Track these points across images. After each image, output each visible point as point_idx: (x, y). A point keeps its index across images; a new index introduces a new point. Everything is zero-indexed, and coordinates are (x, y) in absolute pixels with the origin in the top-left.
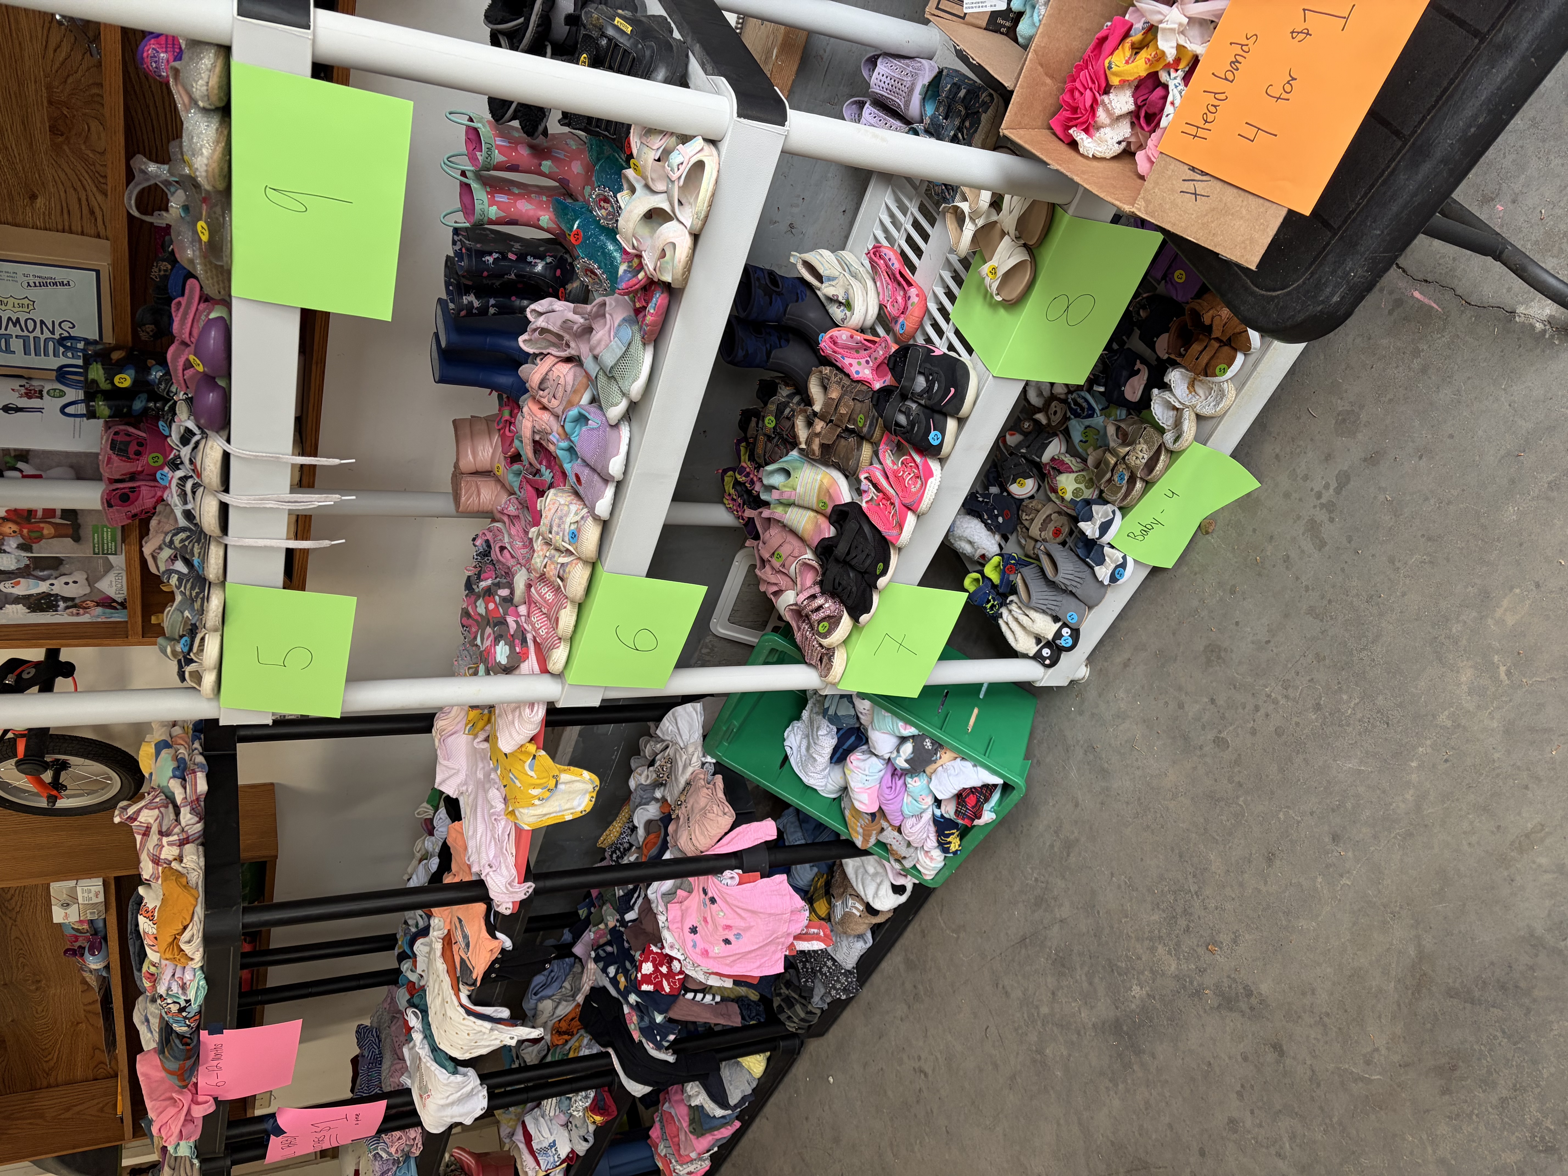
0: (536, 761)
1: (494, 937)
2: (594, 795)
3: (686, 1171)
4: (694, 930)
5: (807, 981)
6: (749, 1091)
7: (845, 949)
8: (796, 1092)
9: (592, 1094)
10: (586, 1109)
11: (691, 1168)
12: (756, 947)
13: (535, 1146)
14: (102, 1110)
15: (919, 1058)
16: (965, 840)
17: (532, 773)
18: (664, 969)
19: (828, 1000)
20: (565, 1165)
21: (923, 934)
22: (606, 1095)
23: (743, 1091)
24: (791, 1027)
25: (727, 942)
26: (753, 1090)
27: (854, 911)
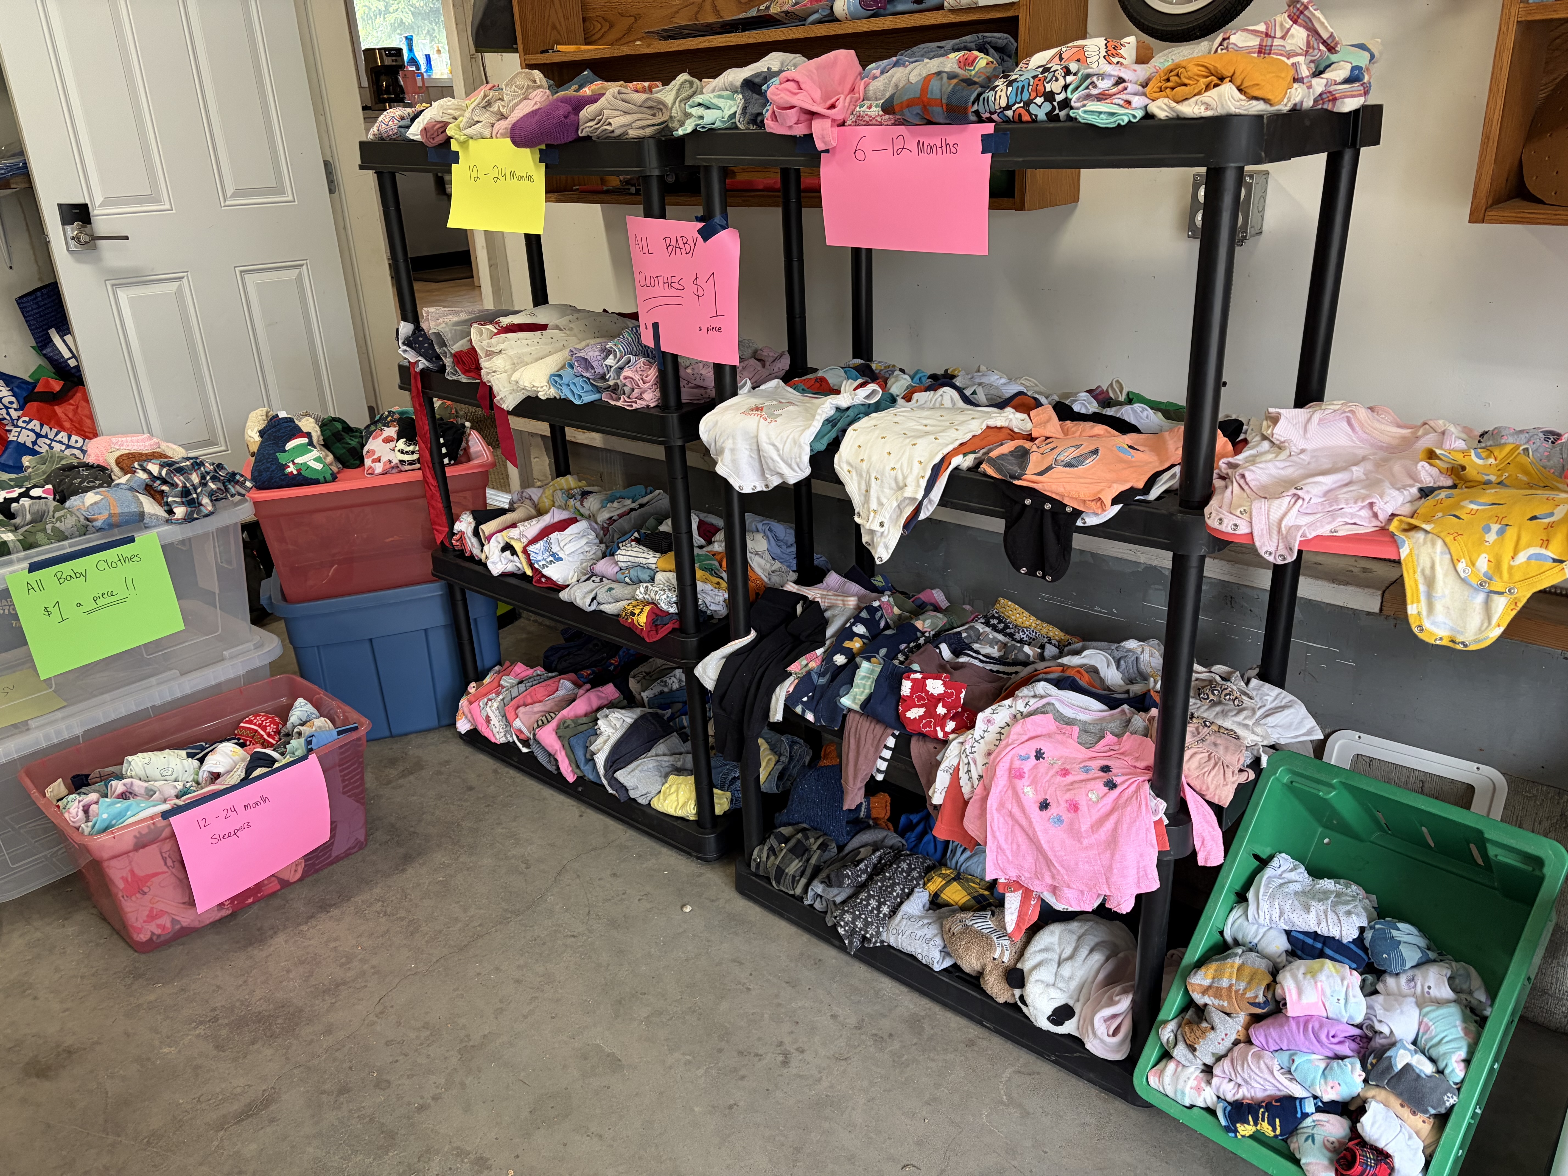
0: (1550, 564)
1: (1115, 502)
2: (1445, 643)
3: (491, 714)
4: (1039, 755)
5: (849, 878)
6: (632, 794)
7: (920, 933)
8: (640, 856)
9: (673, 610)
10: (654, 604)
11: (495, 721)
12: (1045, 846)
13: (554, 536)
14: (554, 27)
15: (801, 1051)
16: (1250, 1141)
17: (1522, 558)
18: (941, 710)
19: (818, 906)
20: (529, 572)
21: (971, 1043)
22: (669, 627)
23: (635, 788)
24: (759, 854)
25: (1044, 805)
26: (634, 800)
27: (999, 950)
